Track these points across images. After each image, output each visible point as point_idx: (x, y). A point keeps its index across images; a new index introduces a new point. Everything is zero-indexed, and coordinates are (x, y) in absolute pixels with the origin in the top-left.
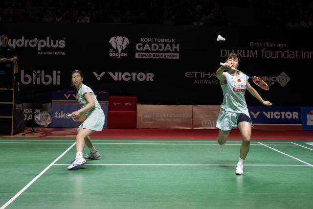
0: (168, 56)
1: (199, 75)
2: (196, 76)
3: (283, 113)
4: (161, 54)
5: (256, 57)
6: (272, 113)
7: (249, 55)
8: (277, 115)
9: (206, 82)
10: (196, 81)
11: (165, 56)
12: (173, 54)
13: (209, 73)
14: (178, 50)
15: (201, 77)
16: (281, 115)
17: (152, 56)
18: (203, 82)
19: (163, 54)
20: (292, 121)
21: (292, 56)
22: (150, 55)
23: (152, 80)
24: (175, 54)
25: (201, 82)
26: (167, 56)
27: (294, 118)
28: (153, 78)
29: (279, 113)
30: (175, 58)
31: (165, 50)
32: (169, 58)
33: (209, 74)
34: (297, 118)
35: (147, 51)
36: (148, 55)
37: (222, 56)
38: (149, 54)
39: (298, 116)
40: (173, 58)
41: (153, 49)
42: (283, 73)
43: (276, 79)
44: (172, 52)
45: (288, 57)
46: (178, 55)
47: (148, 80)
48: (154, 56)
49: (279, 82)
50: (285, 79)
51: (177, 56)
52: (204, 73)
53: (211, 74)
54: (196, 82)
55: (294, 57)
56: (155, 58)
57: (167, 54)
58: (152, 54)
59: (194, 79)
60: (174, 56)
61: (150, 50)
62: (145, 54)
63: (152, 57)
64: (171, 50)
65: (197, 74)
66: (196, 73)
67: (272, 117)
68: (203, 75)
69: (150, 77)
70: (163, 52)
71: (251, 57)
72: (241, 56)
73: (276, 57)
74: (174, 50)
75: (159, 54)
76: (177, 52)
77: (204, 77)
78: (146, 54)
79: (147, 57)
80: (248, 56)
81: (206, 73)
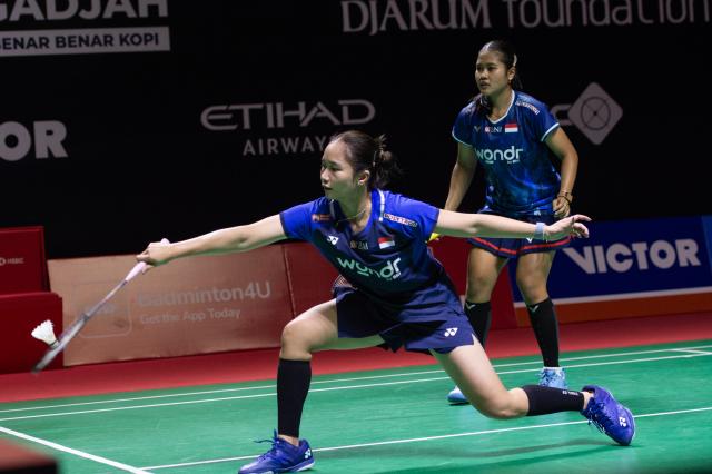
0: (123, 40)
1: (258, 117)
2: (247, 125)
3: (640, 248)
4: (90, 33)
5: (487, 24)
6: (599, 249)
7: (459, 22)
8: (620, 258)
9: (290, 145)
10: (249, 143)
11: (109, 40)
12: (141, 31)
13: (302, 105)
14: (163, 12)
15: (270, 124)
16: (634, 256)
17: (51, 44)
18: (280, 147)
19: (101, 32)
20: (679, 276)
21: (622, 15)
22: (44, 42)
23: (60, 152)
24: (152, 30)
25: (272, 147)
26: (117, 42)
27: (683, 263)
28: (64, 143)
29: (625, 251)
30: (151, 47)
31: (108, 14)
32: (125, 48)
33: (301, 112)
34: (695, 262)
35: (27, 22)
36: (32, 42)
37: (347, 28)
38: (36, 34)
39: (698, 255)
40: (142, 48)
41: (53, 14)
42: (594, 90)
43: (570, 114)
44: (138, 22)
45: (606, 21)
46: (163, 33)
47: (41, 153)
48: (60, 42)
49: (580, 126)
50: (603, 113)
51: (162, 40)
52: (279, 107)
53: (308, 112)
54: (249, 147)
55: (629, 20)
56: (67, 50)
57: (116, 32)
58: (51, 34)
59: (241, 135)
60: (147, 39)
61: (39, 16)
62: (18, 35)
63: (52, 50)
64: (131, 14)
65: (252, 112)
66: (246, 108)
67: (602, 269)
68: (276, 115)
69: (50, 138)
70: (100, 22)
71: (464, 26)
72: (428, 25)
73: (561, 22)
74: (144, 13)
75: (83, 33)
76: (160, 22)
77: (280, 124)
78: (26, 35)
79: (32, 51)
80: (453, 24)
81: (290, 105)
